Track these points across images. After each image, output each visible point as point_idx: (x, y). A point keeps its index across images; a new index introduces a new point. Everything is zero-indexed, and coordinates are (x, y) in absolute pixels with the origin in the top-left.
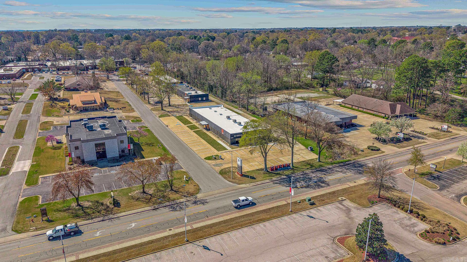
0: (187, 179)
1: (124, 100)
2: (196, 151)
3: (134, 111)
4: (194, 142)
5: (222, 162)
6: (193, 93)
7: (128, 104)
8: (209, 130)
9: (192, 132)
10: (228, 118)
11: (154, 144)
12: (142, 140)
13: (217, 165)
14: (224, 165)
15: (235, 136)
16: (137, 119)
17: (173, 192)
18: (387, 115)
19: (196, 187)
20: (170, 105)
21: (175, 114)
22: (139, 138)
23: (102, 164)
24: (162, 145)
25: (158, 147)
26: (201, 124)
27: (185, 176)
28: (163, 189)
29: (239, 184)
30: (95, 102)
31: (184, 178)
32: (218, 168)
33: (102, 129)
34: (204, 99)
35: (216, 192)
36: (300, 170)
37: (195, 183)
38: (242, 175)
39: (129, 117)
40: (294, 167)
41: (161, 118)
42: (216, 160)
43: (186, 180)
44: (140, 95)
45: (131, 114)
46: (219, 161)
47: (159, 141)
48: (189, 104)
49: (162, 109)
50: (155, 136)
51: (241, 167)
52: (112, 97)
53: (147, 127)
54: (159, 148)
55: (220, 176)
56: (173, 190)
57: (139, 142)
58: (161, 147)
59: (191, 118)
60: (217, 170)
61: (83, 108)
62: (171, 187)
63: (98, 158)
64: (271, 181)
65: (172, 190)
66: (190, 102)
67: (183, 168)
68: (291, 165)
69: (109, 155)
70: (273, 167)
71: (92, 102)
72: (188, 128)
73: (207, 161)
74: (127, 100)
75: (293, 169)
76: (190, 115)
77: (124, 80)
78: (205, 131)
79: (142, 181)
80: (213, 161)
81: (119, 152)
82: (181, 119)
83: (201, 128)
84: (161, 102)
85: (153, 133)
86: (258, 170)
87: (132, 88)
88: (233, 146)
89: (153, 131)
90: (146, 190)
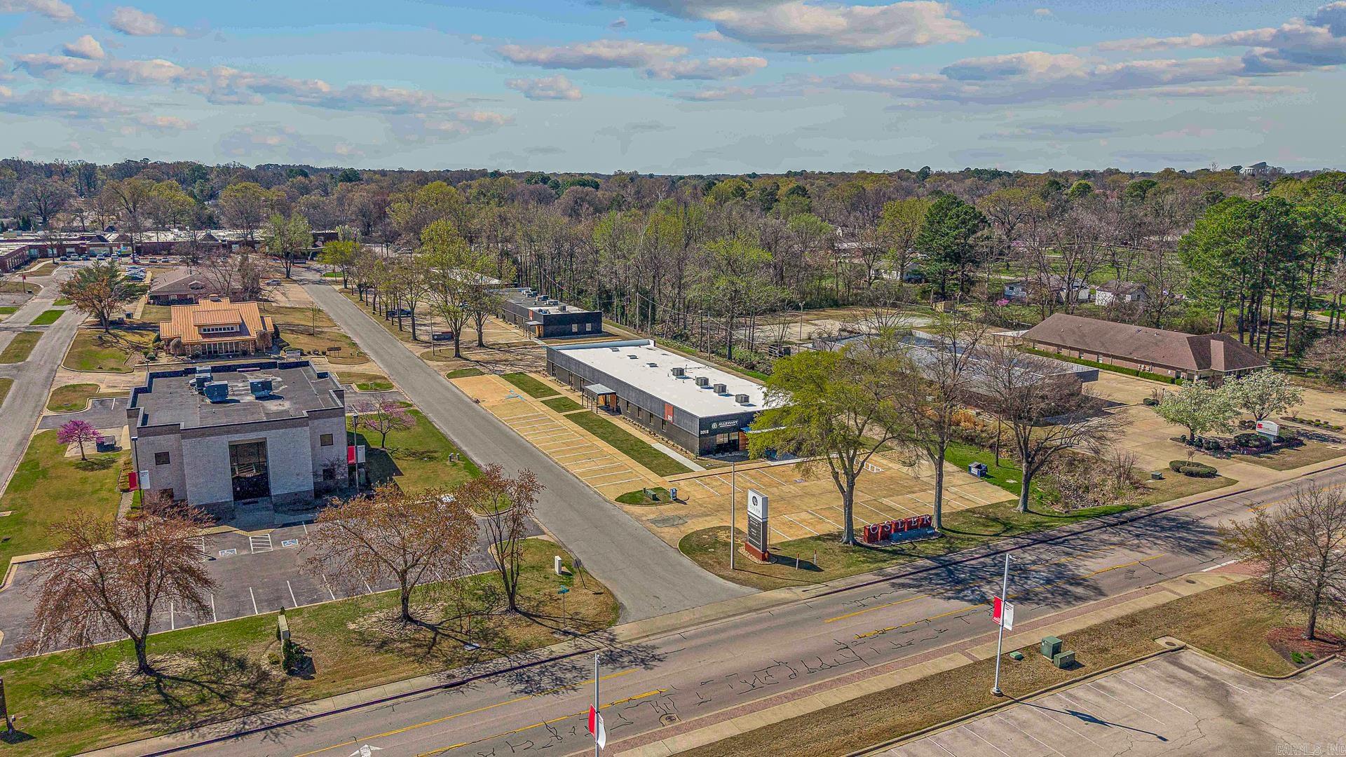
0: (564, 569)
1: (334, 330)
2: (583, 474)
3: (368, 361)
4: (573, 449)
5: (682, 513)
6: (553, 311)
7: (348, 341)
8: (617, 411)
9: (560, 419)
10: (680, 373)
11: (436, 455)
12: (397, 441)
13: (664, 521)
14: (689, 522)
15: (714, 426)
16: (378, 381)
17: (519, 615)
18: (1185, 371)
19: (601, 598)
20: (481, 345)
21: (500, 367)
22: (384, 435)
23: (251, 518)
24: (464, 457)
25: (448, 463)
26: (592, 396)
27: (558, 558)
28: (477, 605)
29: (765, 589)
30: (243, 329)
31: (553, 567)
32: (672, 530)
33: (257, 398)
34: (589, 327)
35: (686, 617)
36: (973, 539)
37: (598, 584)
38: (767, 557)
39: (350, 375)
40: (943, 528)
41: (451, 380)
42: (660, 505)
43: (563, 573)
44: (387, 319)
45: (357, 369)
46: (668, 510)
47: (454, 444)
48: (540, 343)
49: (458, 355)
50: (437, 429)
51: (765, 524)
52: (297, 322)
53: (411, 406)
54: (455, 464)
55: (686, 560)
56: (517, 610)
57: (383, 447)
58: (461, 464)
59: (554, 378)
60: (668, 537)
61: (203, 346)
62: (511, 597)
63: (237, 496)
64: (881, 578)
65: (513, 608)
66: (545, 336)
67: (546, 530)
68: (934, 523)
69: (278, 488)
70: (874, 529)
71: (232, 328)
72: (545, 408)
73: (627, 507)
74: (344, 330)
75: (943, 536)
76: (548, 370)
77: (337, 282)
78: (603, 415)
79: (403, 575)
80: (647, 508)
81: (315, 474)
82: (519, 380)
83: (588, 406)
84: (453, 336)
85: (430, 422)
86: (818, 538)
87: (361, 300)
88: (710, 460)
89: (431, 416)
90: (413, 608)
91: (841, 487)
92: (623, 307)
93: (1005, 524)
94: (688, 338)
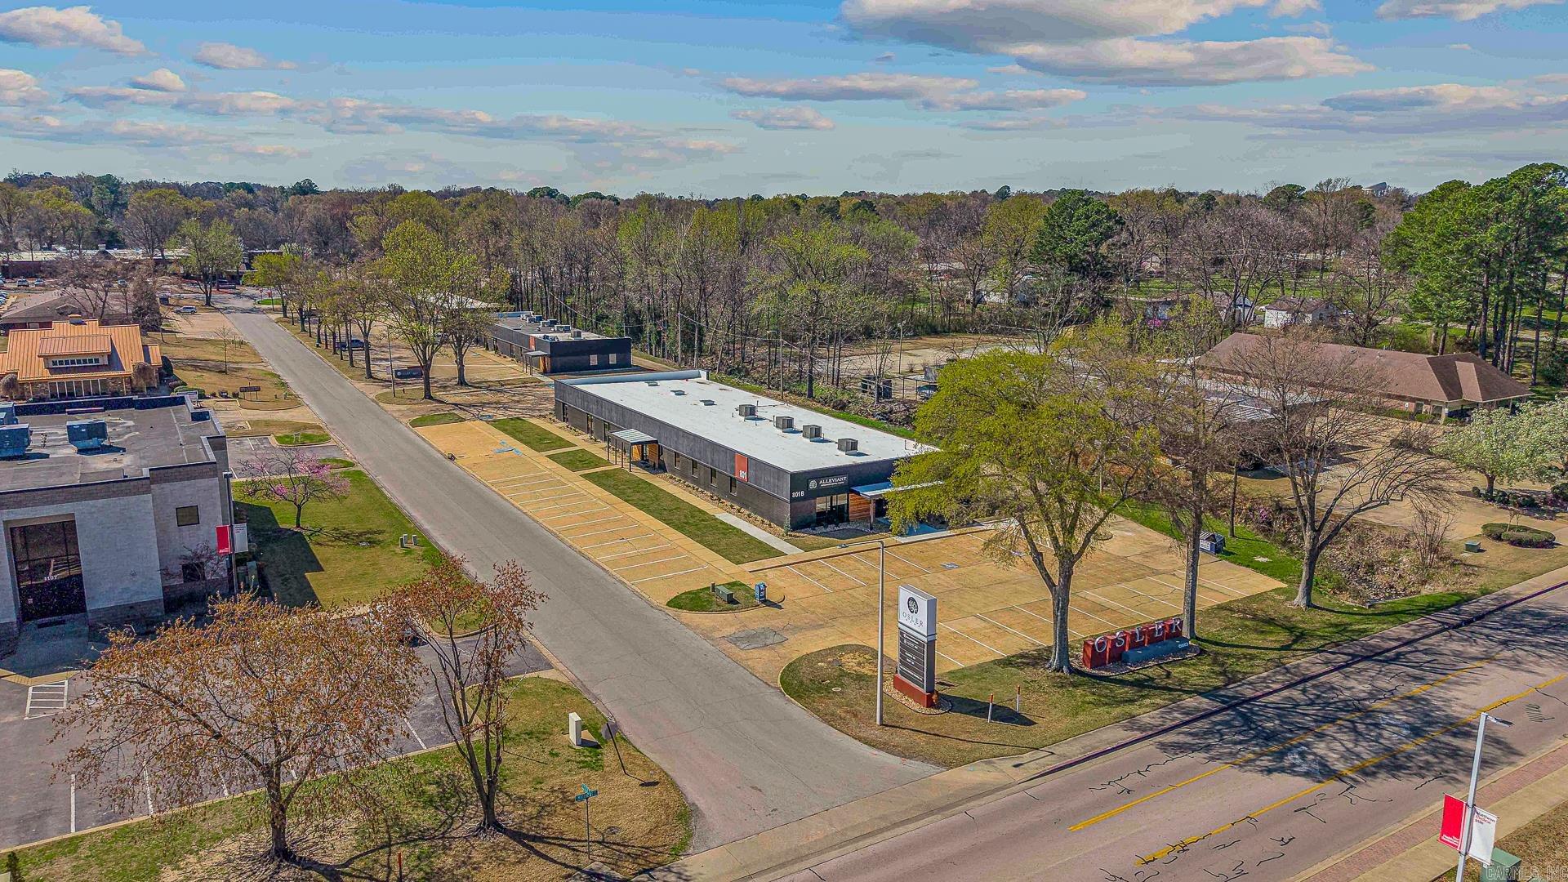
0: (586, 735)
1: (259, 367)
2: (615, 563)
3: (300, 405)
4: (596, 524)
5: (777, 623)
6: (563, 337)
7: (276, 380)
8: (662, 468)
9: (576, 481)
10: (750, 412)
11: (380, 537)
12: (320, 515)
13: (750, 638)
14: (792, 638)
15: (813, 485)
16: (309, 432)
17: (502, 839)
18: (1427, 402)
19: (656, 792)
20: (462, 382)
21: (489, 411)
22: (299, 507)
23: (43, 651)
24: (424, 540)
25: (398, 550)
26: (623, 447)
27: (574, 717)
28: (424, 818)
29: (948, 764)
30: (113, 361)
31: (565, 731)
32: (766, 654)
33: (80, 451)
34: (613, 358)
35: (817, 830)
36: (1253, 657)
37: (647, 764)
38: (935, 700)
39: (268, 423)
40: (1197, 639)
41: (419, 430)
42: (740, 610)
43: (584, 743)
44: (335, 353)
45: (282, 415)
46: (755, 618)
47: (410, 520)
48: (547, 380)
49: (428, 396)
50: (386, 498)
51: (931, 644)
52: (207, 357)
53: (352, 465)
54: (409, 552)
55: (796, 709)
56: (498, 827)
57: (298, 526)
58: (419, 551)
59: (565, 424)
60: (759, 668)
61: (53, 385)
62: (488, 802)
63: (25, 615)
64: (1138, 735)
65: (492, 823)
66: (553, 371)
67: (554, 661)
68: (1185, 633)
69: (101, 596)
70: (1101, 645)
71: (97, 360)
72: (554, 465)
73: (686, 615)
74: (273, 366)
75: (1202, 652)
76: (556, 415)
77: (274, 311)
78: (640, 473)
79: (271, 773)
80: (719, 617)
81: (166, 573)
82: (515, 428)
83: (617, 462)
84: (421, 372)
85: (377, 488)
86: (1007, 662)
87: (303, 330)
88: (807, 537)
89: (381, 480)
90: (294, 830)
91: (1047, 578)
92: (659, 333)
93: (1290, 629)
94: (747, 373)
